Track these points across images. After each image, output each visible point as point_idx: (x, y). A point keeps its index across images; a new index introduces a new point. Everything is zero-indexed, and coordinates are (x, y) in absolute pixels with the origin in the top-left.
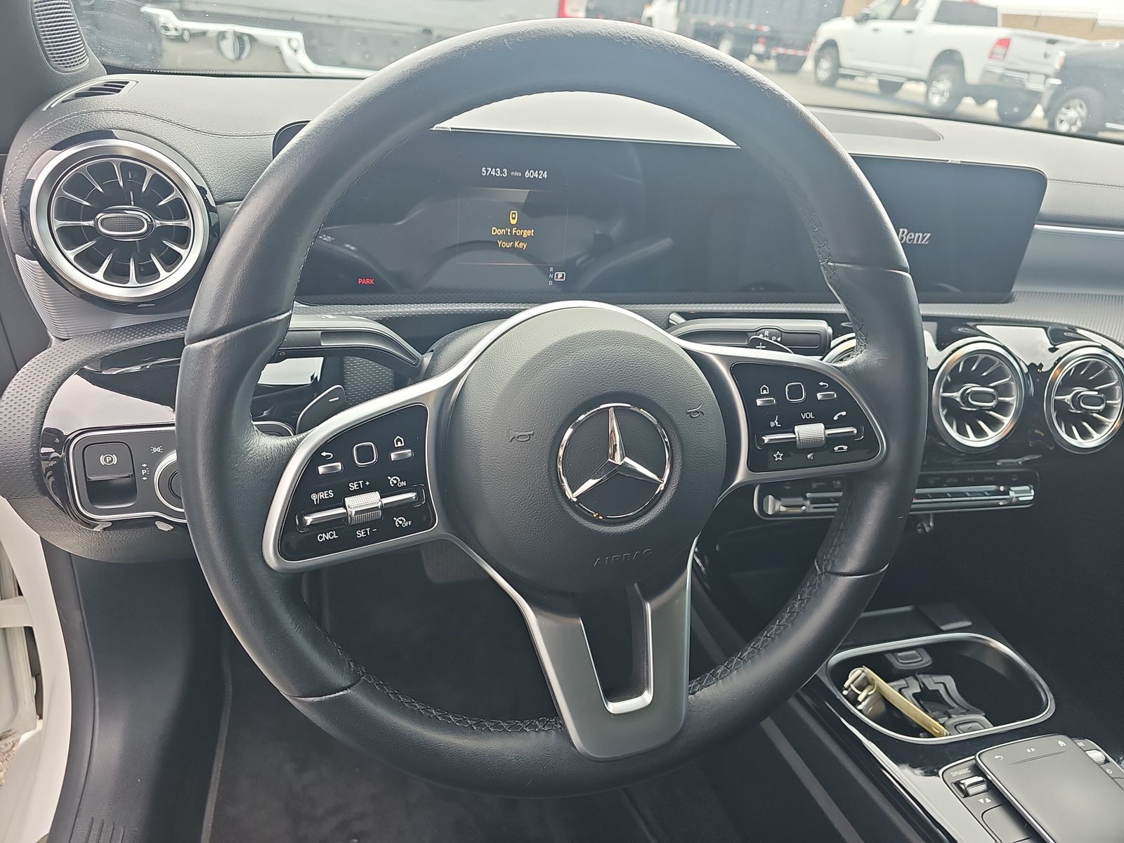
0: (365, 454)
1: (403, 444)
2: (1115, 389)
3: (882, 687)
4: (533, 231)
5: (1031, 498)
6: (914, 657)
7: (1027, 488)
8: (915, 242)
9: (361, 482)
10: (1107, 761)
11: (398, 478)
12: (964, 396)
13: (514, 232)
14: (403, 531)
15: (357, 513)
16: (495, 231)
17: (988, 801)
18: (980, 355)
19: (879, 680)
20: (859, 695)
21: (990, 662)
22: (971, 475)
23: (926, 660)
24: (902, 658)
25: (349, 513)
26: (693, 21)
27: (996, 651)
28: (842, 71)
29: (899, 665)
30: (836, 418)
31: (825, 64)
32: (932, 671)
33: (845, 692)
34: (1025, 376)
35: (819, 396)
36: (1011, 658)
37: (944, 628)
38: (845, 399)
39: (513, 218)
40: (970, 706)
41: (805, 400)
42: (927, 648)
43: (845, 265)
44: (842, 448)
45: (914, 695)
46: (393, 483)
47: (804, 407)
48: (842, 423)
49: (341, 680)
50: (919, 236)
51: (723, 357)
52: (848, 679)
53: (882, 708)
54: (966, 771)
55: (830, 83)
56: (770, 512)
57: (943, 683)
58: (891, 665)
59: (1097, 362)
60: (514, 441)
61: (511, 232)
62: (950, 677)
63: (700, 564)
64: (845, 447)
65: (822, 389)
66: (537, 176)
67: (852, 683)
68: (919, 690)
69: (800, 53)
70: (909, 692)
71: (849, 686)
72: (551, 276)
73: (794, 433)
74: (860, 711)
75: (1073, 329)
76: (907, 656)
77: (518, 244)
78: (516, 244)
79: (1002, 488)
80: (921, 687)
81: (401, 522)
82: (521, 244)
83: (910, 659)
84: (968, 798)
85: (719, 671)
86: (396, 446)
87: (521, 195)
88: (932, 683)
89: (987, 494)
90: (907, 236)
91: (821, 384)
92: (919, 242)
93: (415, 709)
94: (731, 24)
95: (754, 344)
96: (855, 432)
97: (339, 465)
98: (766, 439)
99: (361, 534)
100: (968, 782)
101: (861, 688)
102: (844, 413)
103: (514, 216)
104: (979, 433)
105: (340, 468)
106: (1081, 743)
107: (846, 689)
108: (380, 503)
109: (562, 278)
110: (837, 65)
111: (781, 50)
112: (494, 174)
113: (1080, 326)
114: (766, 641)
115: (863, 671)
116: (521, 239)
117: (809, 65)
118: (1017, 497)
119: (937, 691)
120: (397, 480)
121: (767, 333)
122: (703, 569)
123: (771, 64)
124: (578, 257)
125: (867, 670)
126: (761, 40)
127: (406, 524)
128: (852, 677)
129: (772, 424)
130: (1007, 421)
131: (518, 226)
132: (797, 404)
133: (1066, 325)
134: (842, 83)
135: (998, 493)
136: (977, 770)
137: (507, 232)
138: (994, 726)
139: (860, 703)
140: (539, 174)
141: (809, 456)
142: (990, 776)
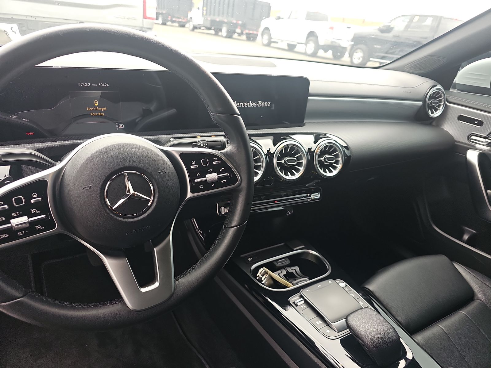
0: (19, 201)
1: (37, 196)
2: (339, 154)
3: (271, 274)
4: (106, 108)
5: (319, 197)
6: (283, 261)
7: (317, 194)
8: (265, 106)
9: (18, 213)
10: (346, 286)
11: (35, 210)
12: (285, 162)
13: (97, 109)
14: (40, 231)
15: (16, 225)
16: (88, 109)
17: (304, 306)
18: (289, 146)
19: (269, 272)
20: (262, 278)
21: (309, 258)
22: (297, 191)
23: (288, 262)
24: (279, 262)
25: (13, 226)
26: (209, 19)
27: (312, 254)
28: (272, 40)
29: (278, 265)
30: (221, 170)
31: (266, 37)
32: (290, 266)
33: (258, 278)
34: (307, 153)
35: (214, 163)
36: (317, 256)
37: (294, 249)
38: (223, 163)
39: (96, 103)
40: (304, 276)
41: (209, 165)
42: (288, 257)
43: (218, 114)
44: (224, 181)
45: (284, 275)
46: (33, 212)
47: (209, 167)
48: (223, 172)
49: (17, 294)
50: (266, 104)
51: (177, 151)
52: (258, 272)
53: (272, 282)
54: (298, 297)
55: (268, 45)
56: (223, 213)
57: (295, 269)
58: (275, 265)
59: (331, 145)
60: (84, 189)
61: (96, 109)
62: (297, 267)
63: (202, 237)
64: (226, 181)
65: (215, 160)
66: (104, 85)
67: (260, 274)
68: (286, 273)
69: (255, 32)
70: (282, 275)
71: (259, 275)
72: (117, 126)
73: (206, 177)
74: (263, 284)
75: (325, 134)
76: (281, 261)
77: (100, 114)
78: (99, 114)
79: (308, 195)
80: (286, 272)
81: (39, 228)
82: (101, 114)
83: (283, 262)
84: (298, 307)
85: (188, 271)
86: (33, 197)
87: (99, 94)
88: (291, 270)
89: (303, 197)
90: (261, 104)
91: (214, 158)
92: (267, 106)
93: (56, 303)
94: (226, 21)
95: (194, 146)
96: (228, 175)
97: (6, 206)
98: (196, 181)
99: (20, 234)
100: (297, 301)
101: (263, 276)
102: (223, 168)
103: (96, 102)
104: (293, 174)
105: (7, 208)
106: (338, 282)
107: (258, 277)
108: (28, 220)
109: (123, 126)
110: (270, 38)
111: (247, 31)
112: (84, 85)
113: (328, 133)
114: (206, 256)
115: (264, 269)
116: (101, 112)
117: (259, 38)
118: (314, 197)
119: (293, 272)
120: (35, 211)
121: (202, 143)
122: (203, 239)
123: (244, 37)
124: (137, 118)
125: (265, 268)
126: (239, 27)
127: (42, 228)
128: (260, 271)
129: (197, 175)
130: (302, 169)
131: (98, 106)
132: (206, 166)
133: (323, 133)
134: (272, 45)
135: (307, 196)
136: (301, 297)
137: (94, 109)
138: (310, 280)
139: (262, 281)
140: (105, 85)
141: (213, 185)
142: (305, 298)
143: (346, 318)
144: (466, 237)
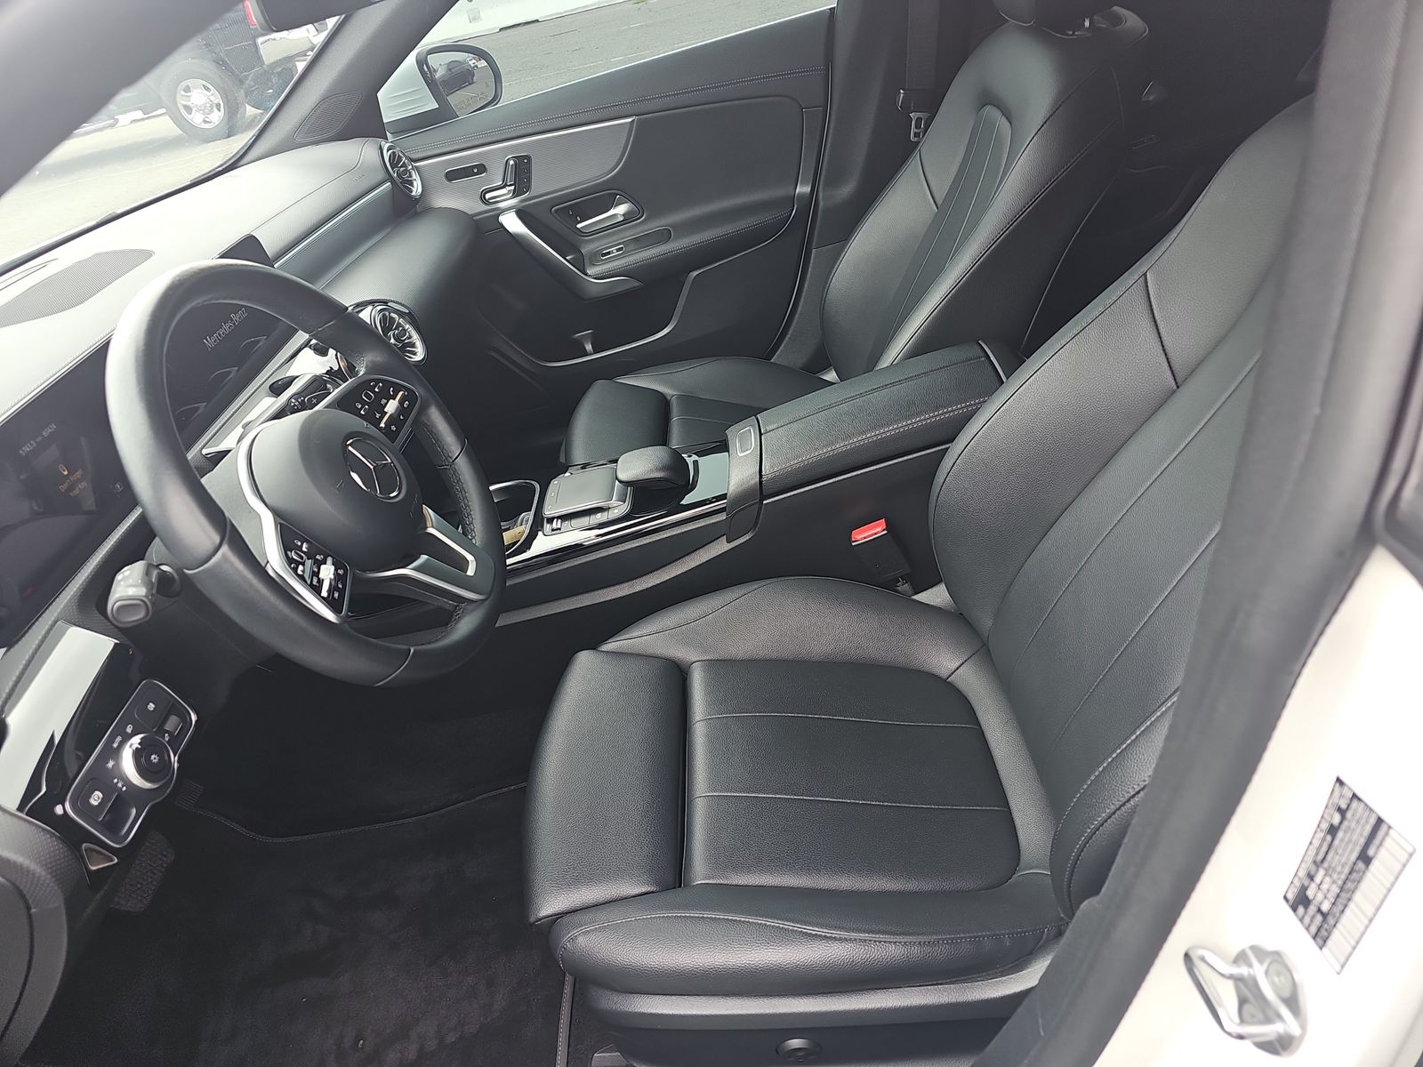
30: (392, 393)
35: (377, 390)
38: (384, 383)
41: (374, 395)
44: (406, 404)
47: (378, 398)
48: (395, 393)
65: (374, 387)
73: (387, 413)
91: (372, 384)
102: (391, 389)
129: (377, 417)
132: (374, 399)
141: (401, 418)
142: (556, 515)
143: (617, 478)
144: (589, 347)
